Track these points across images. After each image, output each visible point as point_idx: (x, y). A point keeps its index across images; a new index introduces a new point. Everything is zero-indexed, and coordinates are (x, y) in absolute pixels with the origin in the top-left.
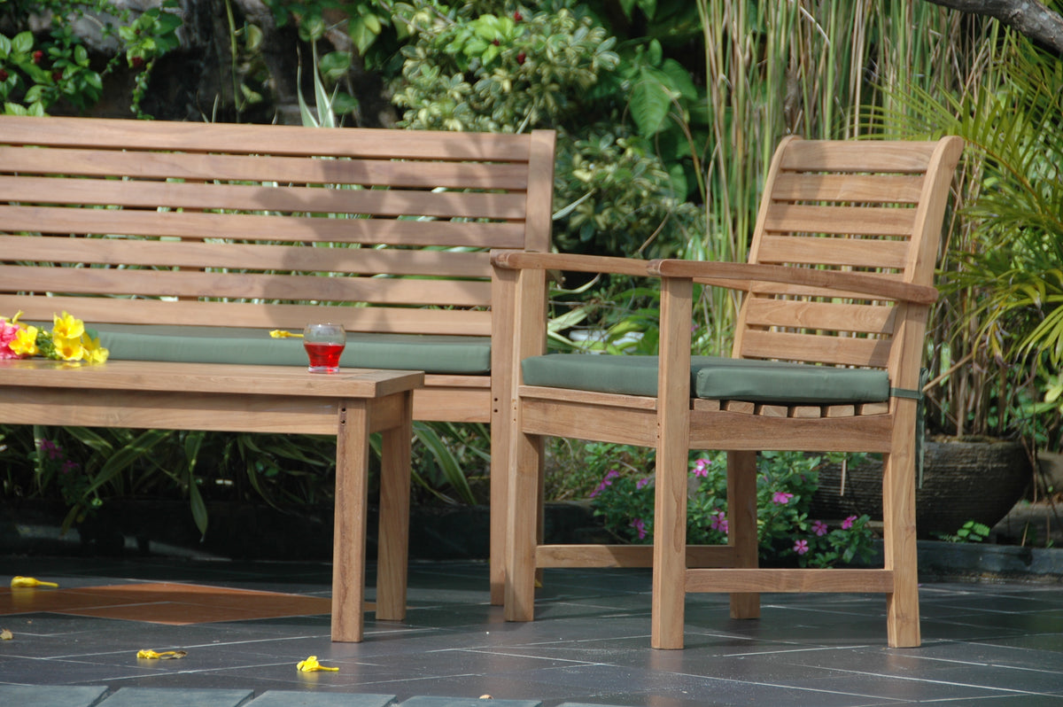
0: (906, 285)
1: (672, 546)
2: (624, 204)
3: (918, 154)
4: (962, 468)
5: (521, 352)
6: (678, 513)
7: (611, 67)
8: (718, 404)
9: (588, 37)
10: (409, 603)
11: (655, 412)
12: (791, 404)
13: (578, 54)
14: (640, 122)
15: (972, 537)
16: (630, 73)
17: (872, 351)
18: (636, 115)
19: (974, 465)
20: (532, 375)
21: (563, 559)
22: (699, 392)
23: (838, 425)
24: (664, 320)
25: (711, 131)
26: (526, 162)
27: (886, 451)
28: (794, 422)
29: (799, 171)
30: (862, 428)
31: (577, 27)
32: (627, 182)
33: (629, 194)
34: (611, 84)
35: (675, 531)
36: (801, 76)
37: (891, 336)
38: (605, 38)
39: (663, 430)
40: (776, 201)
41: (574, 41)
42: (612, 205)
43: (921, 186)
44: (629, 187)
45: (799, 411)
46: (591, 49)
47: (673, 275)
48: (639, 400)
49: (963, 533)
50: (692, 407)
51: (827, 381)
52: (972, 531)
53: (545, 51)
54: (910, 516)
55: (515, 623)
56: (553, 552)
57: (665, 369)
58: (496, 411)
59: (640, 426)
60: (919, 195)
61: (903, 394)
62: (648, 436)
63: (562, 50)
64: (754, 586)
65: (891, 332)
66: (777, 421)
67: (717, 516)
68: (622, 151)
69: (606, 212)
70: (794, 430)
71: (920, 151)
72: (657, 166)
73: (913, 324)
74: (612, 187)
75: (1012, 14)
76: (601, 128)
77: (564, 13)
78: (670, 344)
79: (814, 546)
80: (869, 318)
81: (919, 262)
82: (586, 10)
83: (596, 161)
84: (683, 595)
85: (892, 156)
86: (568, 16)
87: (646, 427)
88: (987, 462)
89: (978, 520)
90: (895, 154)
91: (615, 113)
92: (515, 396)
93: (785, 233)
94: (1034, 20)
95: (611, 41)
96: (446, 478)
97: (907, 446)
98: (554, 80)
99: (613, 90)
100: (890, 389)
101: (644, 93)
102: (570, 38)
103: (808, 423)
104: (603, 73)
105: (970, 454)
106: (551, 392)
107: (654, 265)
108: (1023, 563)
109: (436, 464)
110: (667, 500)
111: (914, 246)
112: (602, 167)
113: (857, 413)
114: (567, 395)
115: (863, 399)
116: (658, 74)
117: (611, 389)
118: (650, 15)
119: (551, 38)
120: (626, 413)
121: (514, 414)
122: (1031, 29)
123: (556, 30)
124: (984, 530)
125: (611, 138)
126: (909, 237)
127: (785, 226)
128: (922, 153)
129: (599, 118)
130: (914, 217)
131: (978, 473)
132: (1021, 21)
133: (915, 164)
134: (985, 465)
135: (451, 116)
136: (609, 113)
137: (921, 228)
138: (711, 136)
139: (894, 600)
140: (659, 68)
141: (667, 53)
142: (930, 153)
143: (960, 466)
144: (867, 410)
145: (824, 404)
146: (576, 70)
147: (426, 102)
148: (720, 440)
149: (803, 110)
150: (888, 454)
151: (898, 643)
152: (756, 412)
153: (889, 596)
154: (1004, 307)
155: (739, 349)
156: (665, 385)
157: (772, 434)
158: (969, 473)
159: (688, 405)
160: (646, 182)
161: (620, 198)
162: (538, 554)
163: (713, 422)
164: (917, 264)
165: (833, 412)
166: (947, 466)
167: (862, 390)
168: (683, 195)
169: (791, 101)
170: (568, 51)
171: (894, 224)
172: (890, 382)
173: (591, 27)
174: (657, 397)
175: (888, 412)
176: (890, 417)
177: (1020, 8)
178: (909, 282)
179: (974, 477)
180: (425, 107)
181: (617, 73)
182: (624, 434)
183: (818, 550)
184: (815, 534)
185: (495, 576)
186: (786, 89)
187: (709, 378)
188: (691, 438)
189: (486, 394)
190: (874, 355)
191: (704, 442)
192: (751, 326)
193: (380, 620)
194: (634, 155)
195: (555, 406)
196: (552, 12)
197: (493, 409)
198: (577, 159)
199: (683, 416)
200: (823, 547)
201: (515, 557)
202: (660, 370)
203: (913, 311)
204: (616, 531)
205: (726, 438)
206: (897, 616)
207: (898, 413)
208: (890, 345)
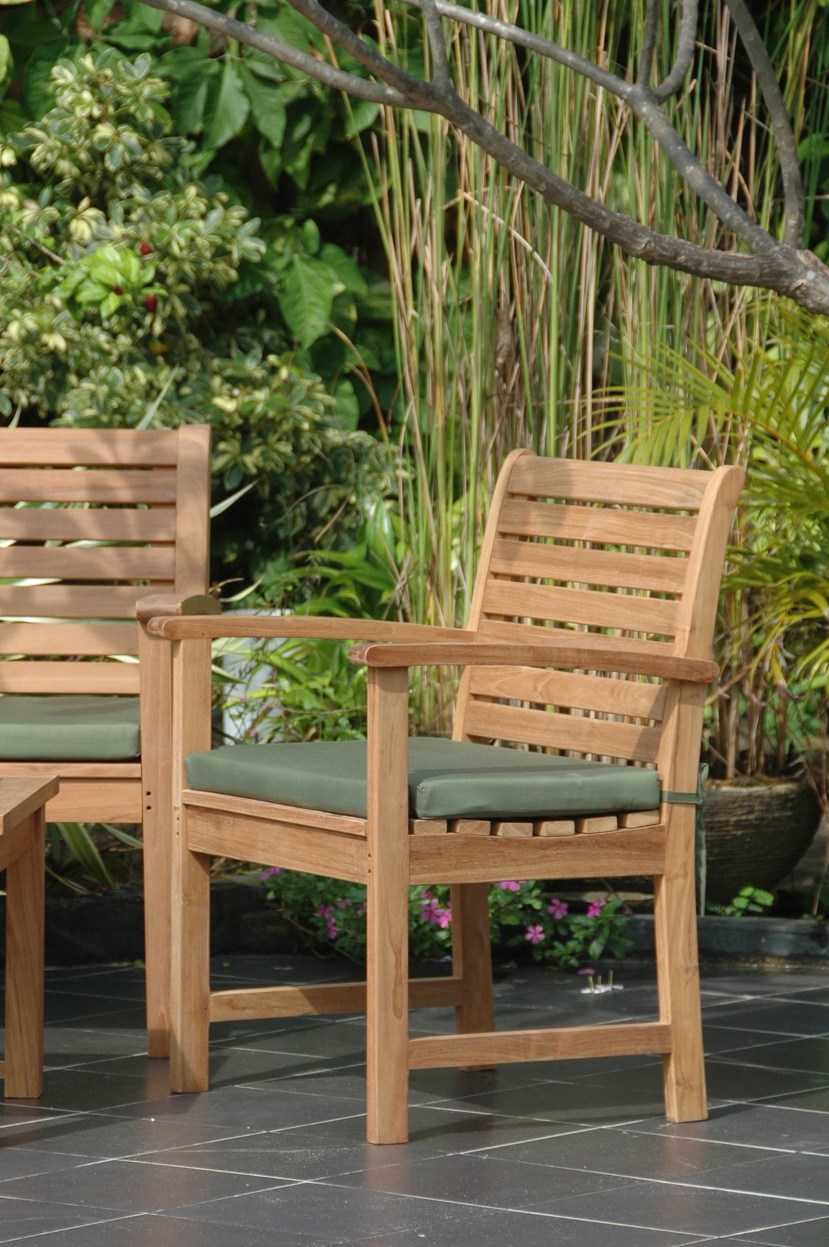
0: (678, 660)
1: (391, 1013)
2: (279, 440)
3: (687, 488)
4: (736, 821)
5: (184, 746)
6: (396, 968)
7: (256, 258)
8: (444, 825)
9: (225, 219)
10: (48, 1059)
11: (364, 838)
12: (536, 819)
13: (212, 244)
14: (295, 328)
15: (753, 908)
16: (279, 264)
17: (635, 741)
18: (289, 318)
19: (751, 817)
20: (198, 778)
21: (245, 1008)
22: (419, 812)
23: (597, 843)
24: (373, 721)
25: (400, 378)
26: (174, 467)
27: (658, 873)
28: (541, 842)
29: (532, 498)
30: (624, 844)
31: (211, 207)
32: (284, 411)
33: (286, 427)
34: (257, 279)
35: (395, 992)
36: (515, 315)
37: (658, 723)
38: (244, 220)
39: (375, 862)
40: (503, 535)
41: (206, 228)
42: (265, 443)
43: (692, 529)
44: (285, 418)
45: (547, 828)
46: (228, 235)
47: (382, 665)
48: (343, 822)
49: (740, 902)
50: (411, 831)
51: (582, 788)
52: (752, 900)
53: (169, 244)
54: (690, 953)
55: (185, 1096)
56: (231, 1001)
57: (376, 785)
58: (149, 808)
59: (345, 854)
60: (690, 542)
61: (678, 799)
62: (356, 869)
63: (192, 240)
64: (495, 1055)
65: (659, 718)
66: (520, 843)
67: (429, 905)
68: (274, 370)
69: (257, 452)
70: (542, 853)
71: (691, 484)
72: (321, 387)
73: (688, 709)
74: (264, 418)
75: (795, 285)
76: (244, 335)
77: (192, 191)
78: (382, 752)
79: (551, 931)
80: (630, 699)
81: (693, 629)
82: (220, 182)
83: (241, 386)
84: (406, 1073)
85: (651, 487)
86: (198, 195)
87: (352, 856)
88: (767, 811)
89: (757, 886)
90: (657, 485)
91: (262, 315)
92: (177, 802)
93: (517, 578)
94: (822, 293)
95: (255, 223)
96: (74, 854)
97: (685, 864)
98: (183, 280)
99: (259, 287)
100: (661, 792)
101: (298, 290)
102: (200, 224)
103: (560, 843)
104: (245, 266)
105: (745, 804)
106: (225, 801)
107: (358, 653)
108: (815, 945)
109: (63, 843)
110: (383, 952)
111: (686, 609)
112: (249, 394)
113: (621, 825)
114: (247, 806)
115: (628, 808)
116: (315, 264)
117: (305, 804)
118: (302, 184)
119: (176, 227)
120: (326, 836)
121: (177, 826)
122: (820, 304)
123: (183, 216)
124: (767, 899)
125: (258, 352)
126: (679, 596)
127: (517, 569)
128: (691, 486)
129: (242, 321)
130: (684, 570)
131: (756, 827)
132: (806, 295)
133: (683, 500)
134: (765, 815)
135: (52, 330)
136: (255, 315)
137: (695, 586)
138: (400, 384)
139: (672, 1063)
140: (317, 256)
141: (327, 235)
142: (702, 487)
143: (734, 819)
144: (633, 821)
145: (578, 817)
146: (211, 265)
147: (16, 312)
148: (448, 871)
149: (521, 363)
150: (660, 876)
151: (680, 1117)
152: (493, 832)
153: (666, 1056)
154: (786, 622)
155: (461, 726)
156: (376, 805)
157: (514, 860)
158: (745, 827)
159: (407, 829)
160: (307, 410)
161: (275, 432)
162: (211, 1005)
163: (439, 849)
164: (691, 631)
165: (590, 826)
166: (716, 819)
167: (626, 797)
168: (354, 420)
169: (504, 351)
170: (199, 241)
171: (659, 577)
172: (661, 783)
173: (227, 206)
174: (366, 818)
175: (660, 822)
176: (662, 829)
177: (804, 278)
178: (682, 656)
179: (750, 831)
180: (16, 319)
181: (263, 265)
182: (324, 863)
183: (556, 937)
184: (551, 916)
185: (153, 1021)
186: (497, 334)
187: (433, 793)
188: (412, 872)
189: (135, 787)
190: (639, 745)
191: (428, 875)
192: (476, 696)
193: (10, 1098)
194: (290, 375)
195: (231, 819)
196: (177, 189)
197: (145, 806)
198: (217, 382)
199: (400, 845)
200: (563, 932)
201: (183, 1011)
202: (369, 786)
203: (688, 692)
204: (296, 918)
205: (456, 869)
206: (678, 1083)
207: (673, 823)
208: (658, 735)
